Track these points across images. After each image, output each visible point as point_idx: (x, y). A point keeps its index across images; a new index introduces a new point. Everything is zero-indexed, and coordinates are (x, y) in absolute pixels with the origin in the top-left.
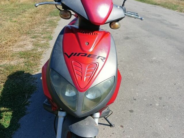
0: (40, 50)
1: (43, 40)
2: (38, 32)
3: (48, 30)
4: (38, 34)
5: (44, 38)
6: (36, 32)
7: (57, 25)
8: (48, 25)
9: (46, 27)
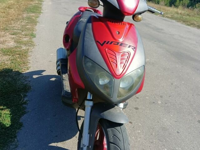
0: (24, 48)
1: (25, 38)
2: (17, 29)
3: (28, 27)
4: (18, 31)
5: (26, 35)
6: (15, 28)
7: (37, 22)
8: (26, 21)
9: (25, 24)
